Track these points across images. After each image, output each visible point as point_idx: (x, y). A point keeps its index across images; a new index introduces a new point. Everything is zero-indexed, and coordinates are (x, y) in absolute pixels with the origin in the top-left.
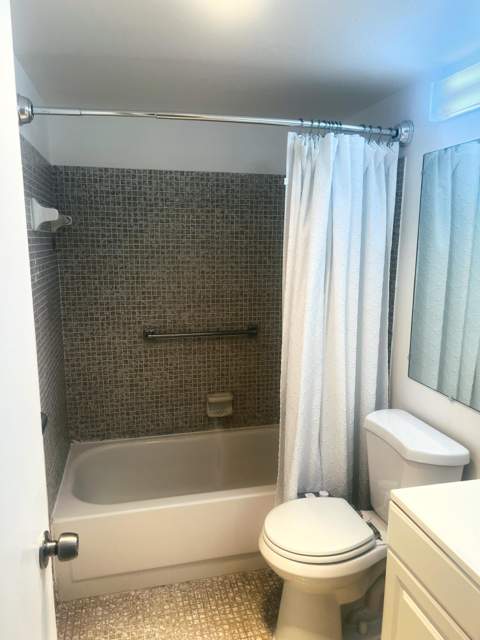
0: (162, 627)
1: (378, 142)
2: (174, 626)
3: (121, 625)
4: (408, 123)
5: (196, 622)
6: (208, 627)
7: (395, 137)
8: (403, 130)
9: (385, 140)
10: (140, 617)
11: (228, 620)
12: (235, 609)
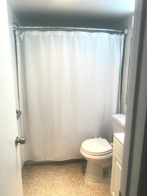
0: (53, 172)
1: (118, 35)
2: (57, 172)
3: (42, 171)
4: (127, 28)
5: (63, 171)
6: (66, 173)
7: (123, 33)
8: (126, 30)
9: (120, 33)
10: (48, 169)
11: (72, 171)
12: (74, 169)
